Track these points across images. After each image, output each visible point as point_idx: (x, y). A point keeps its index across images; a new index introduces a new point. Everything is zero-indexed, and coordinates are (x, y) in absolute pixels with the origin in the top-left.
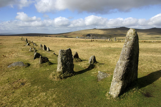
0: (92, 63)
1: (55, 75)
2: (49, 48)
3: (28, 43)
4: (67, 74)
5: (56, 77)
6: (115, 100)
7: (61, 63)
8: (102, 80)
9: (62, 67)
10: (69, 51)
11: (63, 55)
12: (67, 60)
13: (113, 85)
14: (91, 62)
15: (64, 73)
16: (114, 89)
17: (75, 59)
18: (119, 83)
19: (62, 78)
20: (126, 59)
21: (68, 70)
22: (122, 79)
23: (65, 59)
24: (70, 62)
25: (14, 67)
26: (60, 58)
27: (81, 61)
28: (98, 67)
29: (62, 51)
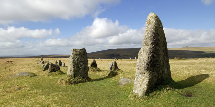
0: (112, 70)
1: (63, 80)
2: (64, 63)
3: (42, 61)
4: (79, 79)
5: (64, 82)
6: (141, 100)
7: (72, 64)
8: (125, 85)
9: (73, 69)
10: (83, 51)
11: (76, 55)
12: (81, 61)
13: (137, 80)
14: (111, 68)
15: (75, 77)
16: (139, 85)
17: (93, 69)
18: (145, 75)
19: (72, 83)
20: (149, 43)
21: (81, 73)
22: (147, 68)
23: (78, 60)
24: (84, 64)
25: (16, 77)
26: (72, 58)
27: (100, 71)
28: (120, 74)
29: (75, 50)
